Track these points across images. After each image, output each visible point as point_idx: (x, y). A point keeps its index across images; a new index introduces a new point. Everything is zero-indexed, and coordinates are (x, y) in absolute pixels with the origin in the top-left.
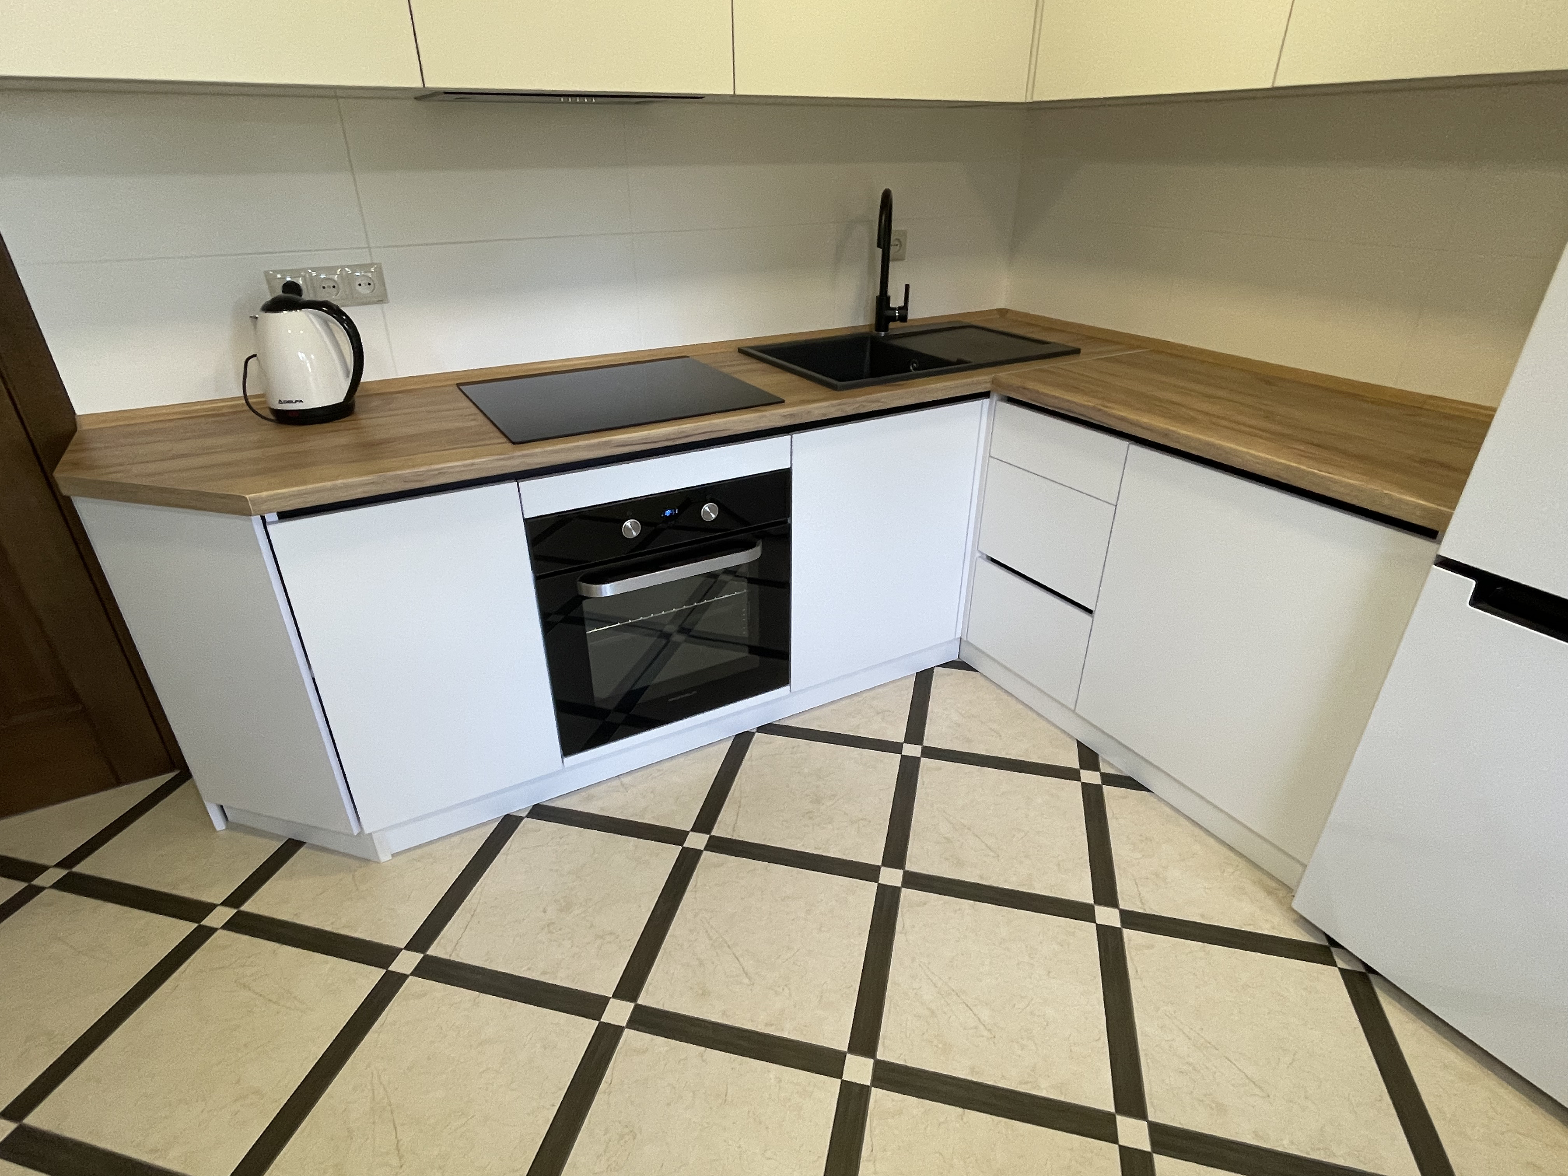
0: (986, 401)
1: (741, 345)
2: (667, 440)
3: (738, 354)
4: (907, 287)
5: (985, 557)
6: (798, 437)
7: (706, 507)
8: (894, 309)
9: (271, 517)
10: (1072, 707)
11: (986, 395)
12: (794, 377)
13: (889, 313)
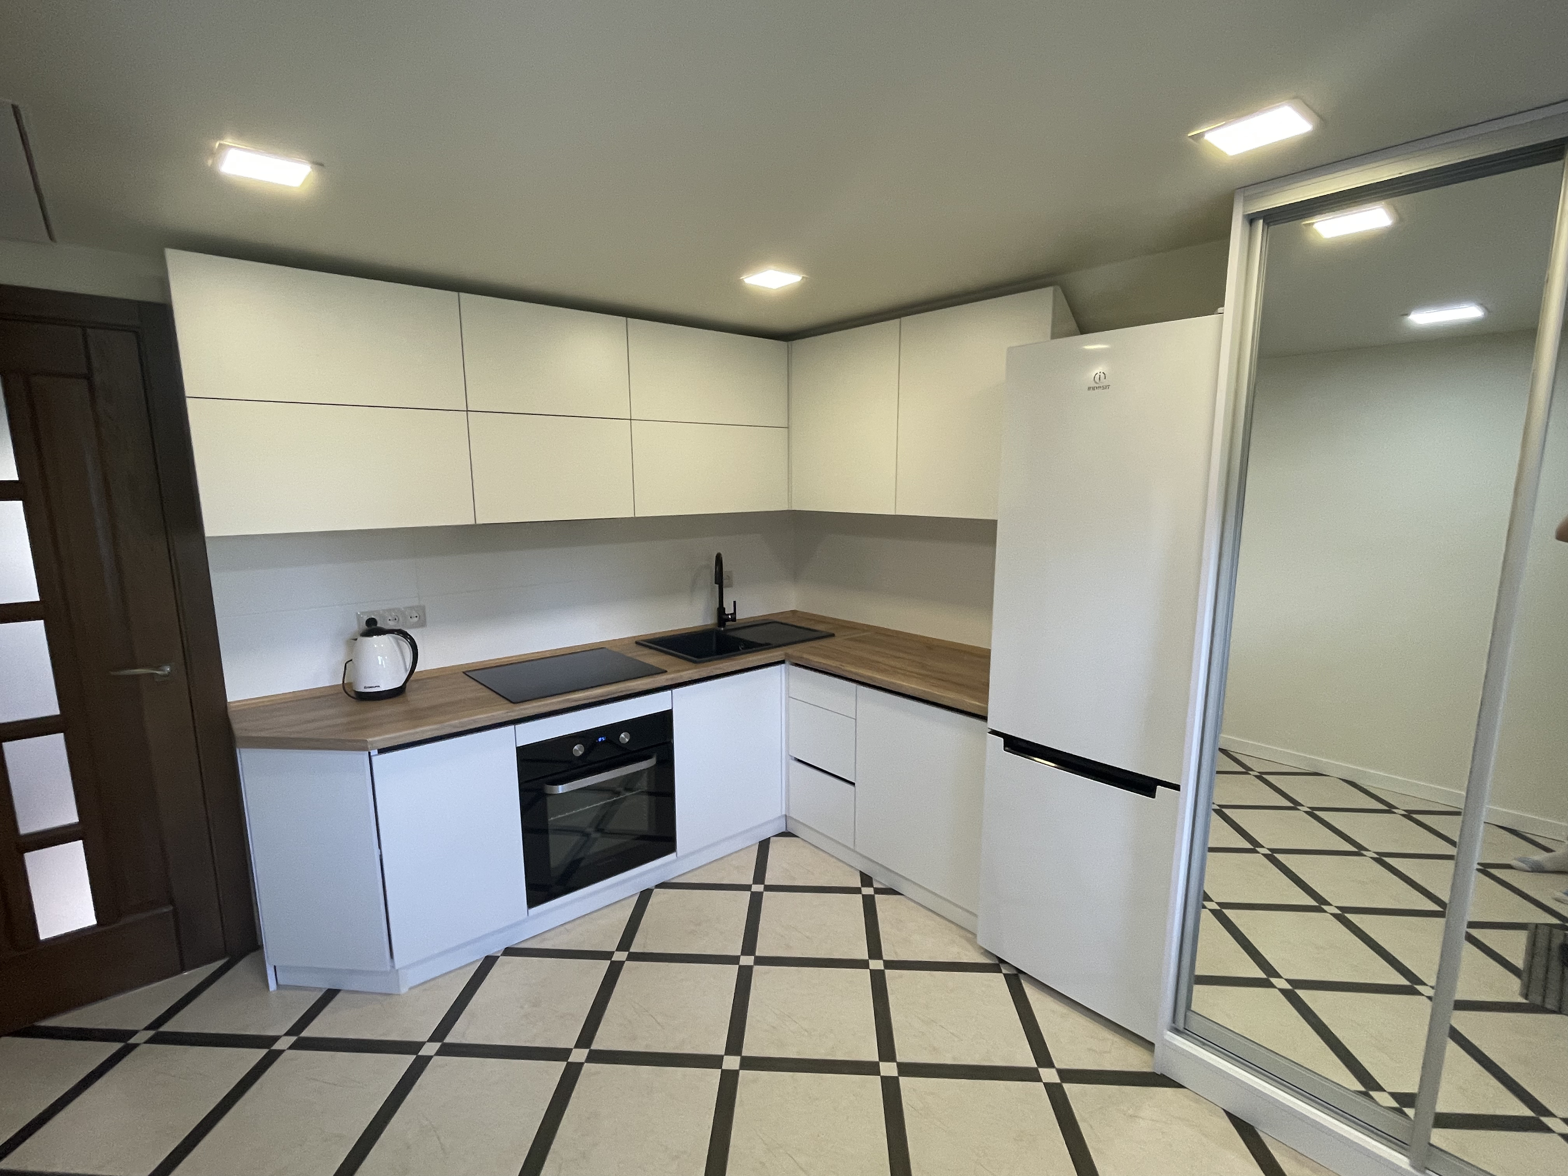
0: (783, 665)
1: (636, 639)
2: (602, 697)
3: (635, 645)
4: (735, 602)
5: (794, 759)
6: (676, 691)
7: (622, 735)
8: (728, 615)
9: (374, 752)
10: (852, 847)
11: (782, 662)
12: (673, 658)
13: (725, 617)
